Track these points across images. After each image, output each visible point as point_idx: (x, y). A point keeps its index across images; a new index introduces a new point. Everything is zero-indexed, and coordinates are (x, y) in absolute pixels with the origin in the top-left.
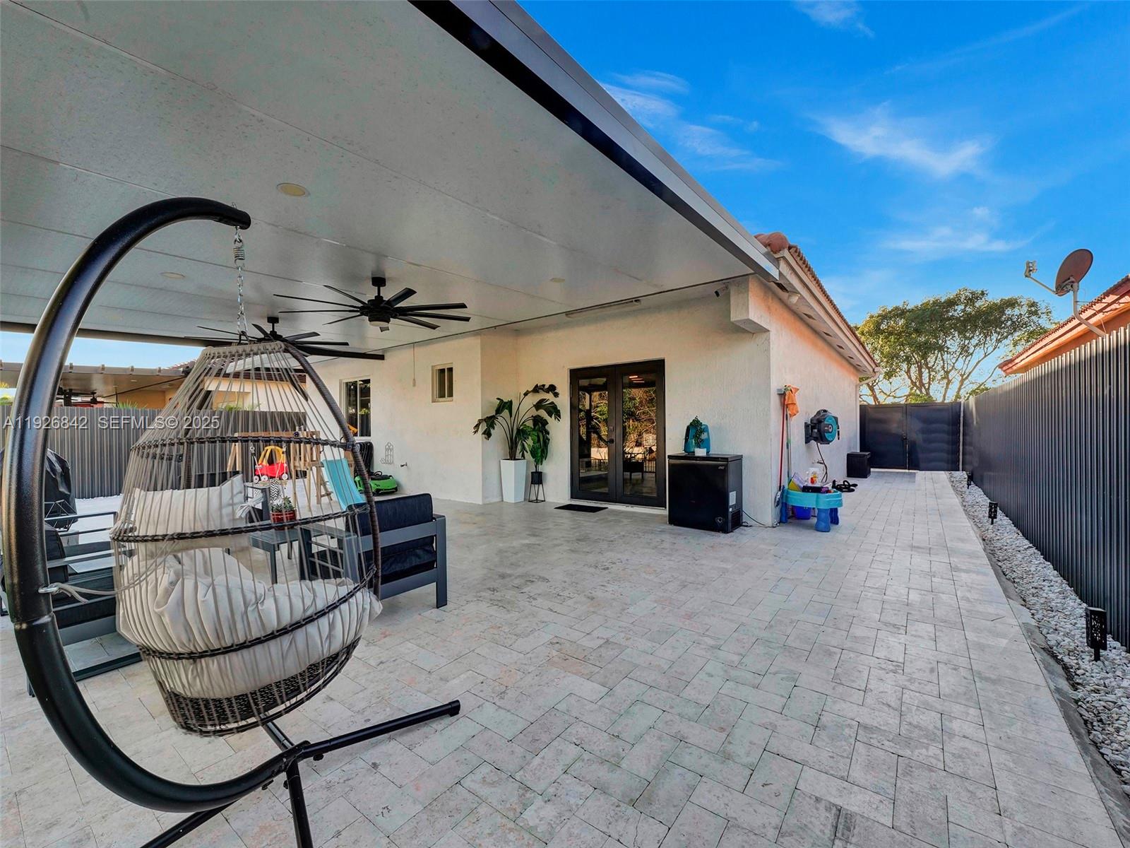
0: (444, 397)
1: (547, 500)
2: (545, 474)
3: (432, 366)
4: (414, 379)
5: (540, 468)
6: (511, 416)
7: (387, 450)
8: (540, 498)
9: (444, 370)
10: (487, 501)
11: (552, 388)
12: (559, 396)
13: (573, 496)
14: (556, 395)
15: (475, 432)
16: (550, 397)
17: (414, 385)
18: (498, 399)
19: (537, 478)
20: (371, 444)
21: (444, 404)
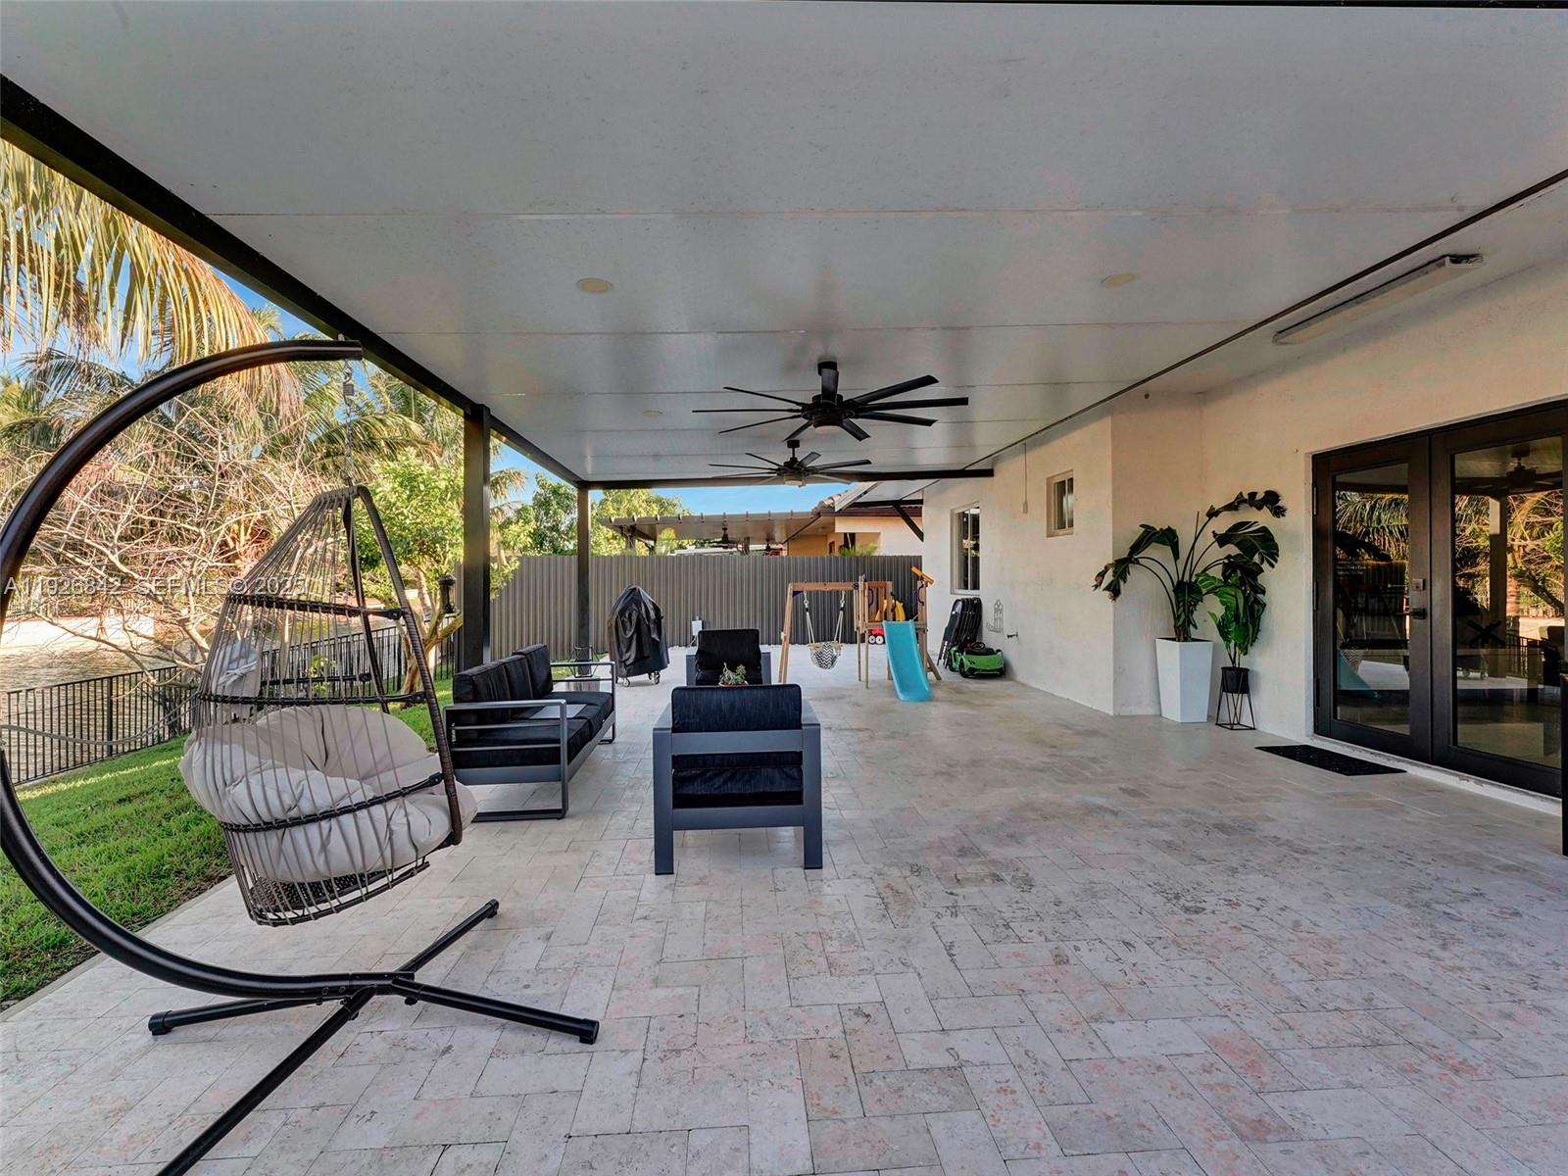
0: (1065, 527)
1: (1260, 727)
2: (1257, 674)
3: (1048, 479)
4: (1026, 502)
5: (1243, 662)
6: (1176, 556)
7: (996, 610)
8: (1246, 721)
9: (1064, 482)
10: (1125, 711)
11: (1271, 501)
12: (1287, 513)
13: (1320, 729)
14: (1279, 512)
15: (1096, 587)
16: (1263, 518)
17: (1026, 511)
18: (1142, 526)
19: (1236, 681)
20: (979, 600)
21: (1062, 539)
